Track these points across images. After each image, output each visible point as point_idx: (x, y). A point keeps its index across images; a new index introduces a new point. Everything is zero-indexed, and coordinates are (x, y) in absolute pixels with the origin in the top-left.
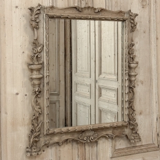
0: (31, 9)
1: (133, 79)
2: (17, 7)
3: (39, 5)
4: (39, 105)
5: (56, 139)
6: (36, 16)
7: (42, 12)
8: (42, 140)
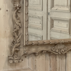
4: (19, 19)
5: (33, 50)
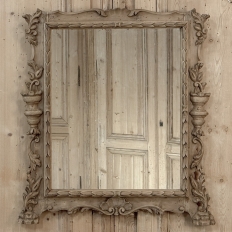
0: (26, 18)
1: (198, 121)
2: (12, 14)
3: (38, 11)
4: (36, 153)
5: (63, 204)
6: (34, 27)
7: (42, 20)
8: (42, 205)
